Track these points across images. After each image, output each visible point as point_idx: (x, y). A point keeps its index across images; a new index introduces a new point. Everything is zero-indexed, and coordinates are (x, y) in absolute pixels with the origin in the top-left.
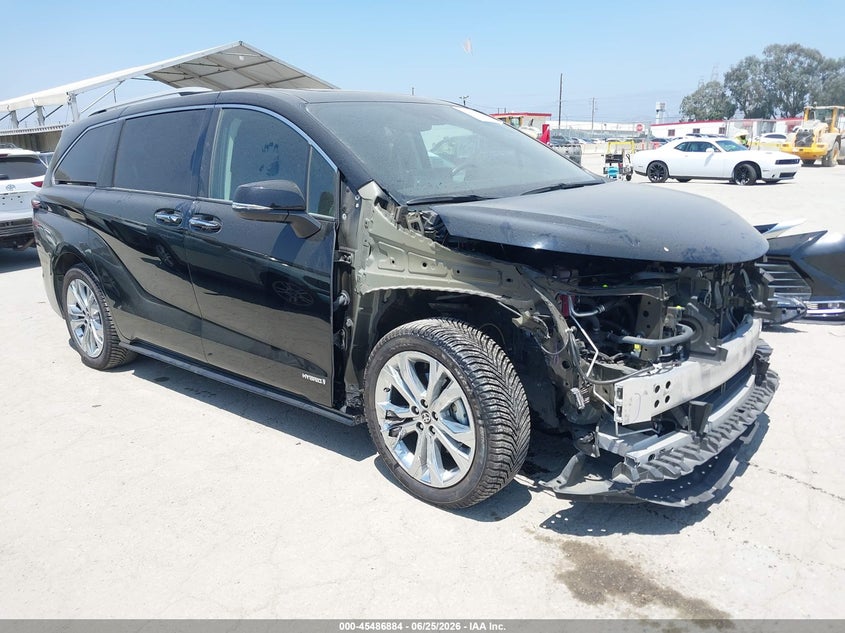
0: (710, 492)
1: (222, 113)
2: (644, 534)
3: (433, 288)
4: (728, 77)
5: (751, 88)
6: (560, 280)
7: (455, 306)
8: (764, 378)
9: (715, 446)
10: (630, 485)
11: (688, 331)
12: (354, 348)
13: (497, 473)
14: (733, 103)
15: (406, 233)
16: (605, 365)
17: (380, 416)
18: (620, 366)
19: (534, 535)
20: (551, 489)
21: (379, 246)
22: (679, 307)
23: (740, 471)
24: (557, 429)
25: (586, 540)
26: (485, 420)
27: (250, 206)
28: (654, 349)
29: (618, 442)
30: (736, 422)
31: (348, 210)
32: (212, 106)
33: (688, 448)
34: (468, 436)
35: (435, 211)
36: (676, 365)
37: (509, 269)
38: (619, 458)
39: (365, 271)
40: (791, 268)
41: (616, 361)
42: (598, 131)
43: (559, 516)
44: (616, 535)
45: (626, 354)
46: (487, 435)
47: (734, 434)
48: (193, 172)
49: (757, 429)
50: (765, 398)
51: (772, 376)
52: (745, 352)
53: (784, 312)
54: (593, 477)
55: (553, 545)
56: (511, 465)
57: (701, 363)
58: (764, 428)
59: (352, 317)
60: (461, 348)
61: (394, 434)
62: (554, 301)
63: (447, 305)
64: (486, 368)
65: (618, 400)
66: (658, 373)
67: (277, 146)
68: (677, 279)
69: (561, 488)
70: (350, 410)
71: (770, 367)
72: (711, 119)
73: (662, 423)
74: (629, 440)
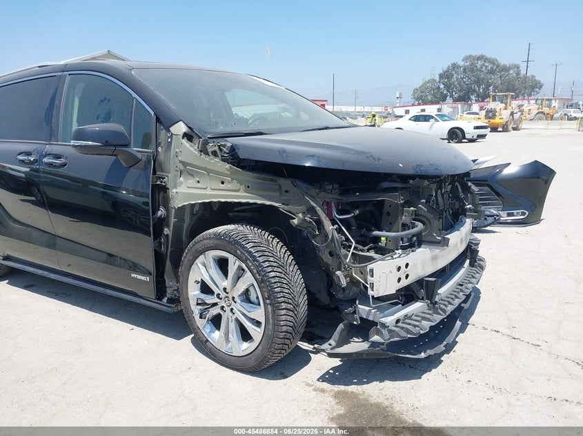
0: (442, 345)
1: (68, 78)
2: (395, 381)
3: (229, 200)
4: (441, 76)
5: (456, 83)
6: (325, 191)
7: (248, 214)
8: (475, 262)
9: (444, 311)
10: (383, 344)
11: (420, 226)
12: (171, 251)
13: (282, 341)
14: (445, 92)
15: (207, 159)
16: (361, 253)
17: (193, 303)
18: (372, 254)
19: (313, 388)
20: (323, 350)
21: (187, 170)
22: (412, 208)
23: (462, 330)
24: (329, 305)
25: (352, 388)
26: (271, 299)
27: (84, 143)
28: (396, 240)
29: (373, 311)
30: (458, 292)
31: (162, 145)
32: (61, 73)
33: (424, 313)
34: (259, 314)
35: (229, 142)
36: (413, 251)
37: (286, 183)
38: (374, 324)
39: (177, 190)
40: (489, 190)
41: (368, 251)
42: (360, 112)
43: (331, 371)
44: (375, 383)
45: (376, 245)
46: (274, 311)
47: (457, 302)
48: (47, 124)
49: (472, 298)
50: (477, 275)
51: (481, 260)
52: (461, 242)
53: (486, 219)
54: (356, 340)
55: (327, 395)
56: (294, 334)
57: (430, 249)
58: (477, 298)
59: (168, 226)
60: (252, 244)
61: (203, 316)
62: (322, 206)
63: (242, 214)
64: (271, 259)
65: (370, 278)
66: (399, 257)
67: (109, 100)
68: (410, 188)
69: (331, 349)
70: (171, 301)
71: (479, 254)
72: (432, 103)
73: (405, 295)
74: (380, 309)
